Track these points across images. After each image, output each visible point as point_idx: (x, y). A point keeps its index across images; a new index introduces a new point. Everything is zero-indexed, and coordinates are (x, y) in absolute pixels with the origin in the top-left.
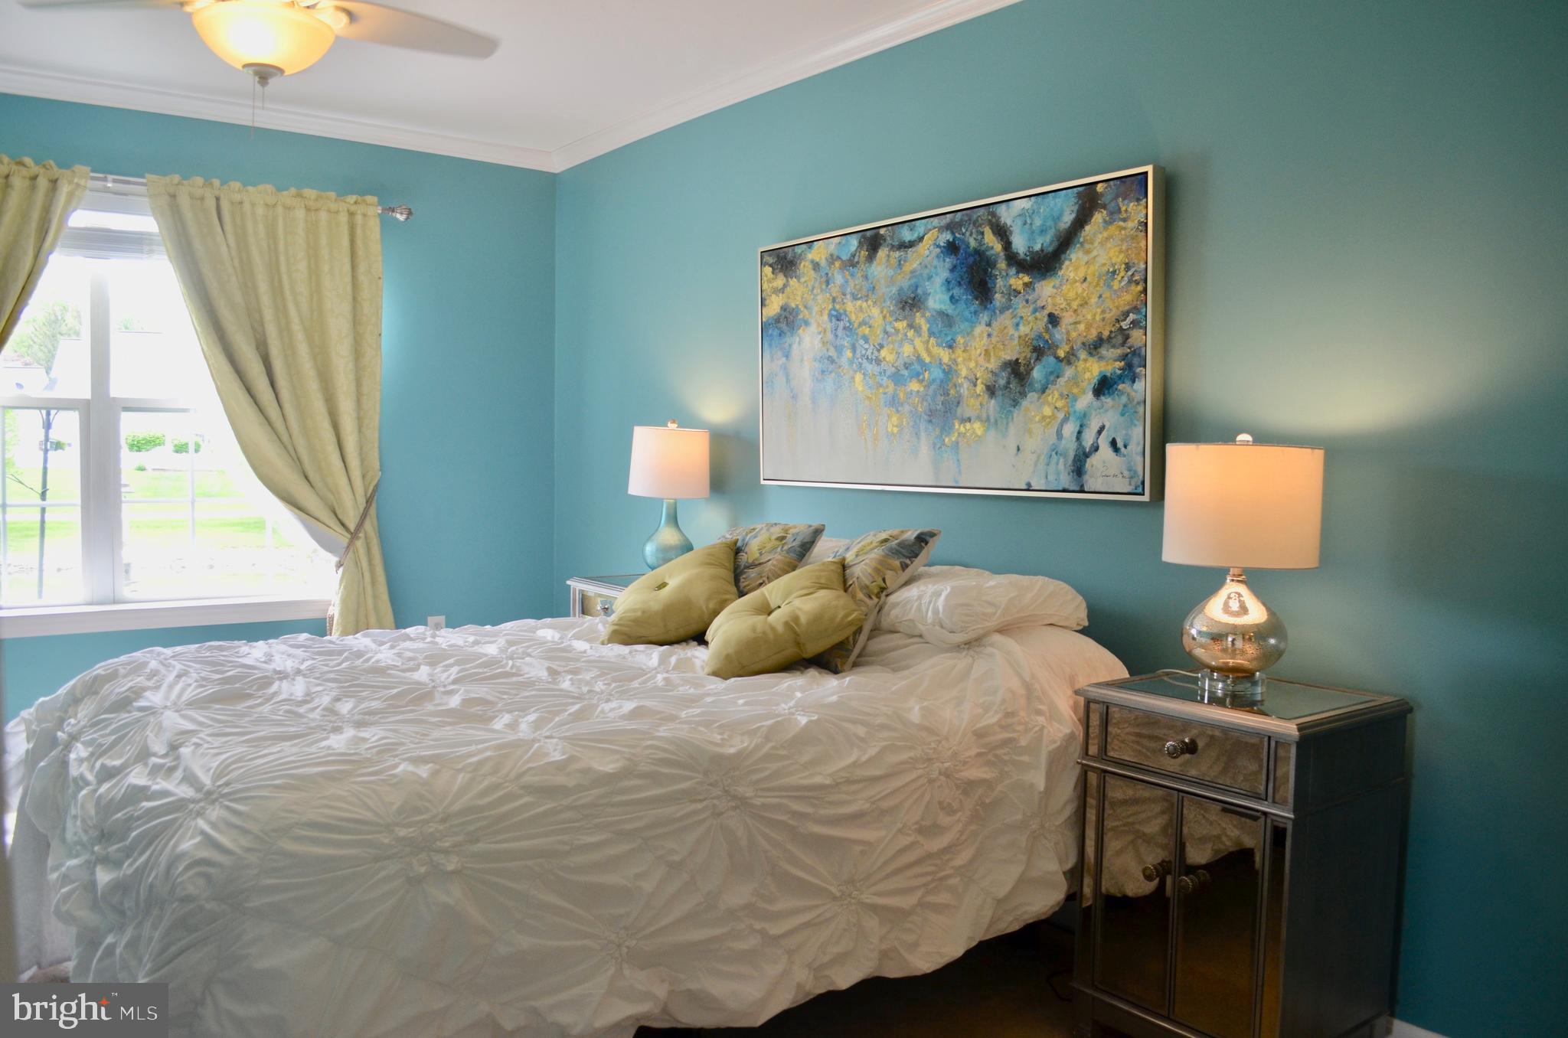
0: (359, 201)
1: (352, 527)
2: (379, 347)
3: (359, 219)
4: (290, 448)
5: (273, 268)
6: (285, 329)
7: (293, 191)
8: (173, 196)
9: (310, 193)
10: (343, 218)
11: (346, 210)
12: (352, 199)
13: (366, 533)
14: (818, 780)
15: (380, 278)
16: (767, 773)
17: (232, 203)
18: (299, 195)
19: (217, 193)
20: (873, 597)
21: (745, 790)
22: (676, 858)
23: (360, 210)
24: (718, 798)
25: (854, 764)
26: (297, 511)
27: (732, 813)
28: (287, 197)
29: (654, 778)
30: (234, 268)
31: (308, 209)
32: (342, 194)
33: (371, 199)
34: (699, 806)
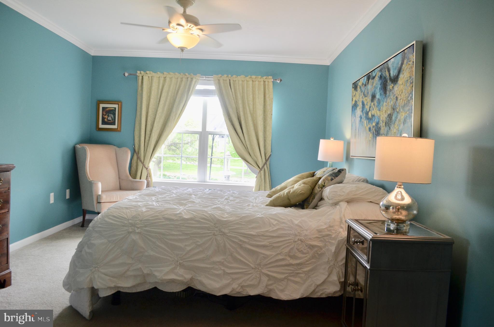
0: (267, 78)
1: (261, 167)
2: (271, 118)
3: (267, 83)
4: (245, 145)
5: (243, 98)
6: (245, 114)
7: (249, 76)
8: (219, 80)
9: (254, 77)
10: (262, 83)
11: (263, 80)
12: (265, 77)
13: (264, 169)
14: (252, 233)
15: (272, 99)
17: (234, 81)
18: (251, 78)
19: (230, 78)
20: (320, 188)
23: (266, 80)
26: (246, 162)
28: (248, 78)
29: (198, 222)
30: (233, 98)
31: (253, 81)
32: (262, 77)
33: (270, 77)
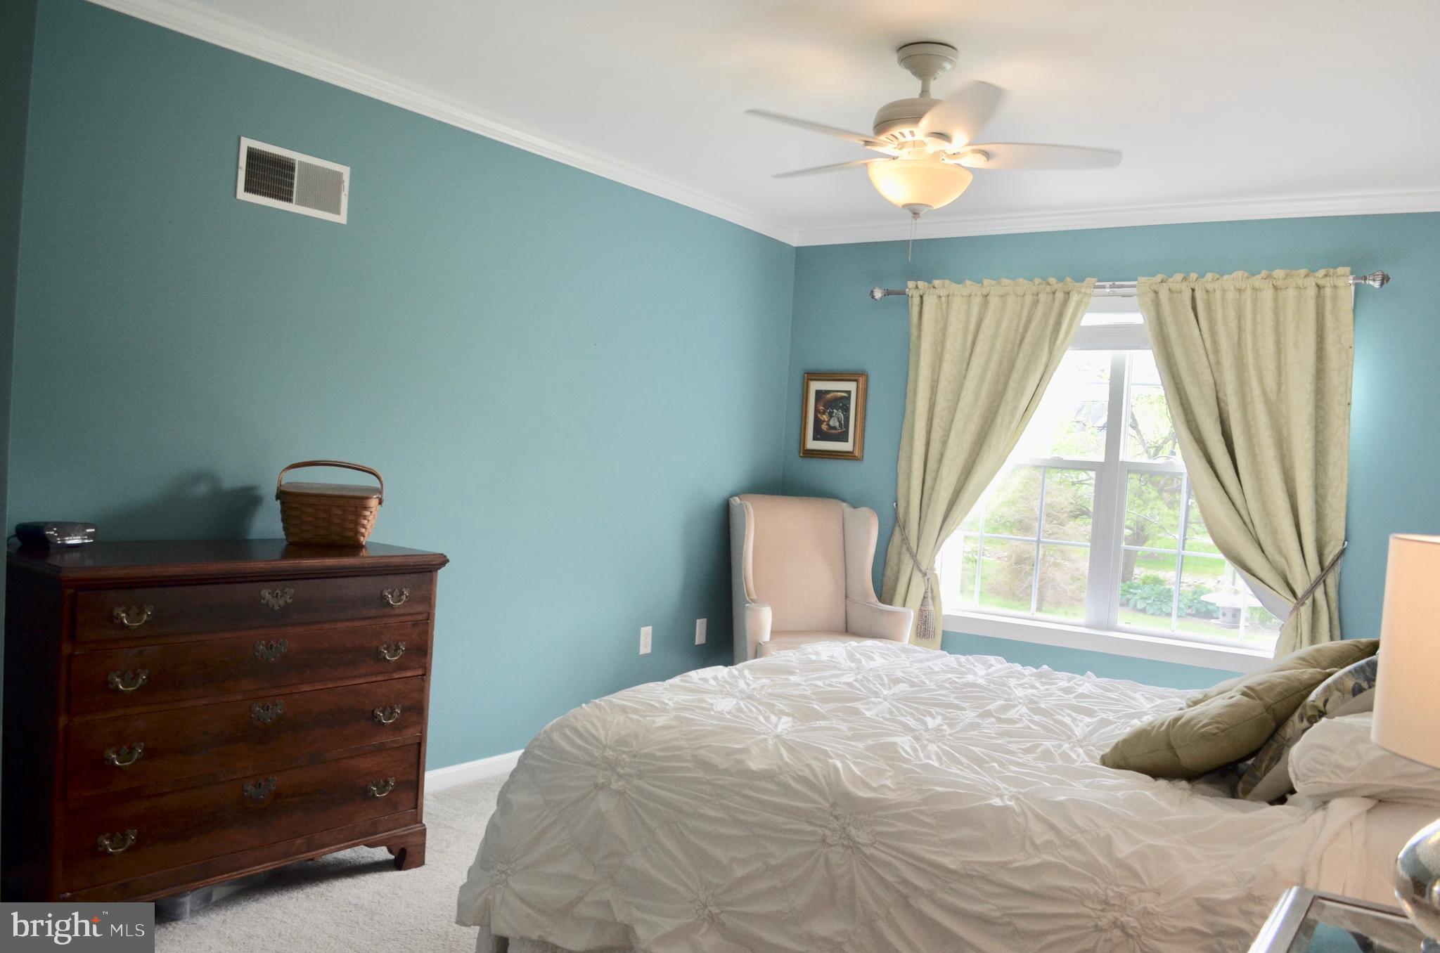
0: (1331, 273)
1: (1300, 593)
2: (1348, 416)
3: (1328, 291)
4: (1243, 512)
5: (1239, 345)
6: (1244, 404)
7: (1264, 273)
8: (1156, 293)
9: (1279, 273)
10: (1311, 292)
11: (1314, 284)
12: (1322, 272)
13: (1314, 601)
15: (1351, 347)
16: (894, 829)
17: (1207, 291)
18: (1269, 277)
19: (1192, 285)
21: (862, 837)
22: (772, 862)
23: (1327, 282)
24: (834, 830)
25: (1003, 865)
26: (1244, 573)
27: (840, 849)
28: (1257, 281)
30: (1205, 348)
31: (1276, 288)
32: (1312, 271)
33: (1341, 270)
34: (809, 828)
